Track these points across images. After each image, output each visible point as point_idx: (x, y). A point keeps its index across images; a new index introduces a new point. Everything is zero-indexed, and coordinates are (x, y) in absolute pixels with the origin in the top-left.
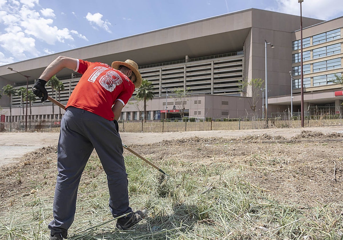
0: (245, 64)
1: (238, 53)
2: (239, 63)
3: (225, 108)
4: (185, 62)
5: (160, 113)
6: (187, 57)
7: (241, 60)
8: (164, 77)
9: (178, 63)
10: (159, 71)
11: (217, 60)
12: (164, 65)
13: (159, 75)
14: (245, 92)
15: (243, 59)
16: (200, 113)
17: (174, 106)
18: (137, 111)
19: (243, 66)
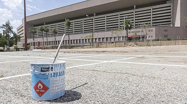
0: (173, 8)
1: (167, 2)
3: (166, 33)
4: (134, 9)
6: (135, 6)
8: (121, 18)
9: (129, 10)
10: (118, 15)
11: (154, 7)
12: (121, 11)
13: (118, 17)
14: (174, 24)
15: (171, 5)
16: (152, 36)
17: (136, 34)
18: (117, 36)
19: (171, 9)
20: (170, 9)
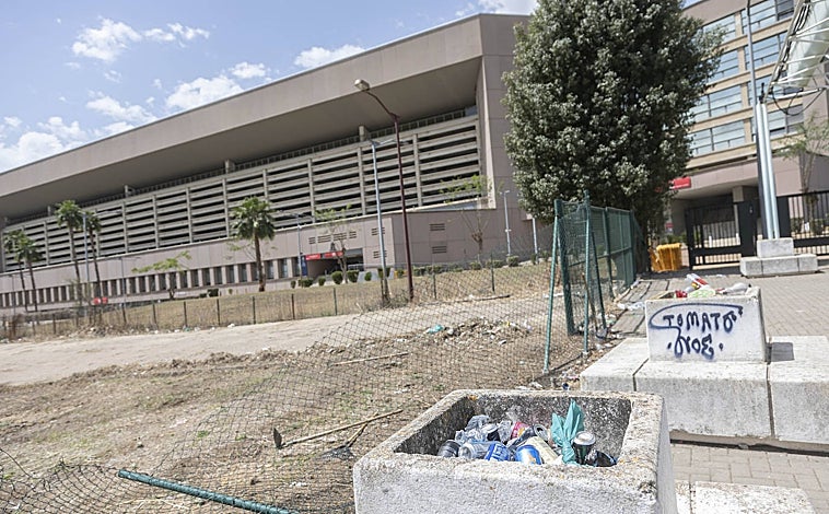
0: (481, 137)
1: (467, 111)
2: (469, 135)
3: (438, 237)
4: (358, 141)
5: (306, 261)
6: (362, 130)
7: (473, 128)
8: (318, 178)
9: (344, 144)
10: (306, 166)
11: (423, 132)
12: (317, 150)
13: (307, 175)
15: (476, 124)
17: (333, 244)
19: (478, 139)
20: (474, 139)
